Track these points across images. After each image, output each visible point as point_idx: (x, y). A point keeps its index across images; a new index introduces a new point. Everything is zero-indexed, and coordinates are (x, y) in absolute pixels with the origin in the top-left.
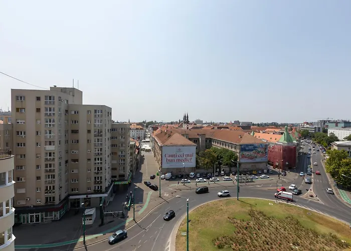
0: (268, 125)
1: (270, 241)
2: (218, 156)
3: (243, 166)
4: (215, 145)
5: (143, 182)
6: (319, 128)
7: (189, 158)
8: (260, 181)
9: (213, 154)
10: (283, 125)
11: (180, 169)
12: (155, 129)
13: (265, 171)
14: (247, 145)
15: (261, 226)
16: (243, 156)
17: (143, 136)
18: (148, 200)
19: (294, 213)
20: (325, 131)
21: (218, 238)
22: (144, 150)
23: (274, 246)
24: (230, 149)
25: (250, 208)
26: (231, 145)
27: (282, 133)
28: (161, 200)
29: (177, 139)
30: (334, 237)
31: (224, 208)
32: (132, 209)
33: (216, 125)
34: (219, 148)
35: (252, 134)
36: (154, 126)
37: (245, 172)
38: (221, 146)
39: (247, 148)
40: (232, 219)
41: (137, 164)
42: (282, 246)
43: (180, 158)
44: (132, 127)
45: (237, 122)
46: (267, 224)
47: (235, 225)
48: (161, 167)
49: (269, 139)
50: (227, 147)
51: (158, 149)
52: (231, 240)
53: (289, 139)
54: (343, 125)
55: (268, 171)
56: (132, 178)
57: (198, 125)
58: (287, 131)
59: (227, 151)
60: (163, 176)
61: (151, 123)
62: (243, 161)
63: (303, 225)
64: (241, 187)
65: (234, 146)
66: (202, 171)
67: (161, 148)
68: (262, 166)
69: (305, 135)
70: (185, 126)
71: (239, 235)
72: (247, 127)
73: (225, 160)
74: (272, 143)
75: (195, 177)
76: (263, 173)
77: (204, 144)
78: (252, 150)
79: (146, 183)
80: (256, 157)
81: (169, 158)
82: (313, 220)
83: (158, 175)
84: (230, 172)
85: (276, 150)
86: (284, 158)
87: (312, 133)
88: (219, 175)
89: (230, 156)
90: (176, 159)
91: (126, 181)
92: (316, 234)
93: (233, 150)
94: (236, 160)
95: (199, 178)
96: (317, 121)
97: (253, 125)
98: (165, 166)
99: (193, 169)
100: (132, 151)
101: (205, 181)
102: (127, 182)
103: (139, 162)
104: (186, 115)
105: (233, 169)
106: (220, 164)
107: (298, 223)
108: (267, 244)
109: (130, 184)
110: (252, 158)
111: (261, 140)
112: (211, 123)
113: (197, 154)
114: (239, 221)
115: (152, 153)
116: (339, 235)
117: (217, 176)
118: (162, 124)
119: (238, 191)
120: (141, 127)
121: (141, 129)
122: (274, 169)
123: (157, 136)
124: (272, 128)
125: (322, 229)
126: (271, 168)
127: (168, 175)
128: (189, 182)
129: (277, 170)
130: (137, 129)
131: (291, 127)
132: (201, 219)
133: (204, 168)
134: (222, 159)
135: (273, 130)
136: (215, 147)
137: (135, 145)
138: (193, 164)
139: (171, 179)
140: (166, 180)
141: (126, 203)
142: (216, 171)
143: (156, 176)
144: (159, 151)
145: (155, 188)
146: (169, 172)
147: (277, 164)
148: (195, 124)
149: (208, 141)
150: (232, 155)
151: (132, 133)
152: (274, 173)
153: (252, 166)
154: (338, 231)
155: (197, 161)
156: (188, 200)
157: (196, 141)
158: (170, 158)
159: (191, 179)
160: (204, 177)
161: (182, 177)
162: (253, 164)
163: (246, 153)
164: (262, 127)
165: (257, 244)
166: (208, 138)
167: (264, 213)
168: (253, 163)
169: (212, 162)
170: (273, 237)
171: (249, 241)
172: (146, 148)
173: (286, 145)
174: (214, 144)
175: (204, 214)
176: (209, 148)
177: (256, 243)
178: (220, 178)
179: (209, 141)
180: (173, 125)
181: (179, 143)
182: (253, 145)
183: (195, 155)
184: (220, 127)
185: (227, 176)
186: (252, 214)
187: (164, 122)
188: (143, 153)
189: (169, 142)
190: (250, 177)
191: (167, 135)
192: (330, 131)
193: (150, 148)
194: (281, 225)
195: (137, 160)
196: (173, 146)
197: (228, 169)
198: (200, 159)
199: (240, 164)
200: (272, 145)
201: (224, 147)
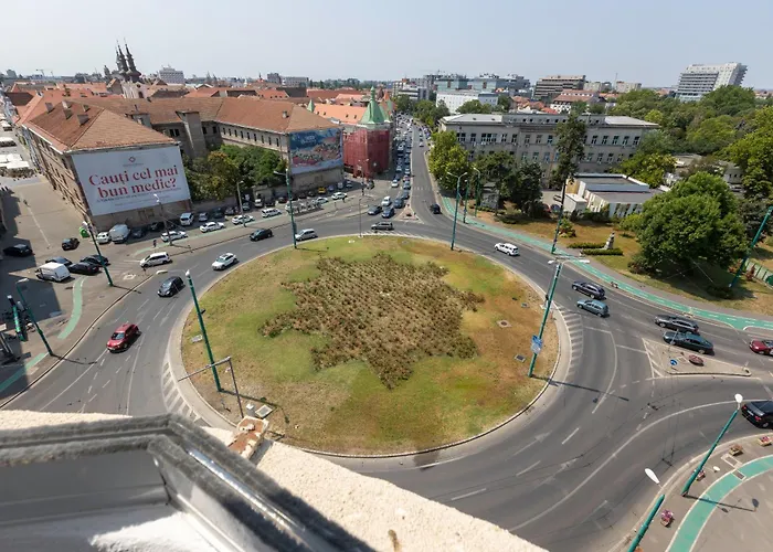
0: (341, 86)
1: (352, 297)
2: (241, 167)
3: (298, 182)
4: (230, 140)
6: (425, 91)
7: (165, 179)
8: (332, 204)
9: (229, 161)
10: (368, 85)
11: (150, 209)
13: (340, 185)
14: (302, 135)
15: (336, 280)
16: (297, 160)
18: (78, 301)
19: (384, 247)
20: (433, 98)
21: (267, 323)
23: (358, 303)
24: (266, 145)
25: (318, 257)
26: (268, 136)
27: (366, 104)
30: (433, 266)
31: (272, 269)
33: (221, 84)
34: (241, 146)
35: (309, 108)
37: (304, 192)
38: (246, 140)
39: (303, 142)
40: (288, 285)
42: (369, 300)
43: (142, 182)
45: (275, 78)
46: (346, 274)
47: (296, 292)
48: (89, 213)
49: (343, 118)
50: (259, 143)
51: (56, 164)
52: (291, 317)
53: (377, 117)
54: (456, 84)
55: (345, 183)
57: (169, 87)
58: (374, 99)
59: (261, 150)
60: (102, 236)
62: (297, 170)
63: (397, 261)
64: (298, 224)
65: (274, 138)
66: (210, 205)
67: (67, 160)
68: (334, 176)
69: (405, 106)
70: (130, 90)
71: (303, 305)
72: (299, 90)
73: (259, 173)
74: (350, 126)
75: (196, 223)
76: (337, 189)
77: (202, 139)
78: (313, 145)
80: (322, 159)
81: (106, 187)
82: (408, 250)
83: (85, 235)
84: (275, 196)
85: (357, 140)
86: (370, 155)
87: (414, 101)
88: (252, 207)
89: (270, 162)
90: (128, 185)
92: (412, 269)
93: (274, 147)
94: (283, 170)
95: (206, 221)
96: (421, 77)
97: (312, 84)
98: (101, 208)
99: (185, 206)
101: (222, 227)
104: (125, 53)
105: (280, 190)
106: (249, 183)
107: (390, 259)
108: (349, 303)
110: (313, 163)
111: (329, 120)
112: (209, 80)
113: (188, 165)
114: (301, 285)
115: (42, 180)
116: (437, 262)
117: (246, 211)
118: (41, 83)
119: (295, 233)
122: (354, 180)
123: (37, 122)
124: (349, 92)
125: (420, 260)
126: (350, 177)
127: (119, 231)
128: (184, 237)
129: (359, 179)
131: (379, 90)
132: (229, 301)
133: (214, 199)
134: (252, 172)
135: (350, 96)
136: (231, 143)
138: (183, 193)
139: (129, 239)
140: (117, 242)
141: (4, 327)
142: (244, 202)
143: (80, 237)
144: (63, 170)
145: (88, 270)
146: (119, 223)
147: (360, 168)
148: (161, 83)
149: (210, 130)
150: (274, 161)
152: (355, 186)
153: (317, 178)
154: (437, 256)
155: (192, 187)
156: (188, 273)
157: (176, 131)
159: (186, 227)
160: (220, 218)
161: (160, 228)
162: (317, 175)
163: (301, 152)
164: (330, 89)
165: (335, 309)
166: (208, 123)
167: (343, 259)
168: (317, 172)
169: (229, 180)
170: (356, 291)
171: (321, 308)
172: (9, 166)
173: (373, 128)
174: (227, 136)
175: (232, 291)
176: (216, 148)
177: (333, 308)
178: (254, 213)
179: (212, 131)
180: (86, 86)
181: (125, 141)
182: (312, 133)
183: (182, 171)
184: (235, 90)
185: (268, 207)
186: (321, 266)
187: (48, 74)
189: (89, 138)
190: (314, 201)
191: (76, 121)
192: (439, 97)
193: (25, 164)
194: (368, 270)
196: (107, 150)
197: (269, 192)
198: (198, 178)
199: (292, 178)
200: (349, 131)
201: (253, 142)
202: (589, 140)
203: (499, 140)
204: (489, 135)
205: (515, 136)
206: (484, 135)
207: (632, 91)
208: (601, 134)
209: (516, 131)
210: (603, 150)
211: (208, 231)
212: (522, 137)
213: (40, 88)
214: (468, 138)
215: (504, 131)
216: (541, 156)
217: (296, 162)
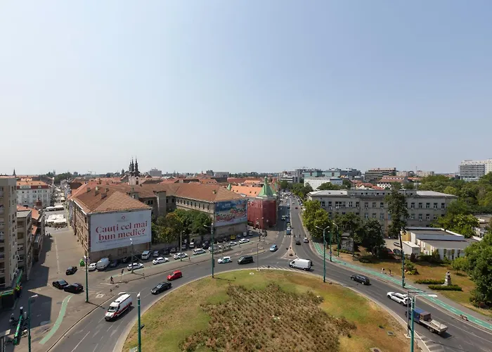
0: (247, 176)
1: (251, 319)
2: (185, 222)
3: (218, 232)
4: (181, 206)
5: (50, 284)
6: (297, 178)
7: (139, 229)
8: (242, 247)
9: (178, 218)
10: (263, 175)
11: (126, 248)
12: (74, 186)
13: (245, 234)
14: (223, 203)
15: (240, 303)
16: (219, 218)
17: (48, 200)
18: (62, 313)
19: (275, 279)
20: (302, 181)
21: (187, 339)
22: (51, 224)
23: (255, 325)
24: (201, 209)
26: (203, 204)
27: (262, 185)
28: (90, 307)
29: (119, 201)
30: (311, 295)
31: (194, 293)
32: (24, 341)
33: (181, 177)
34: (186, 210)
35: (228, 188)
36: (73, 181)
37: (221, 238)
38: (190, 206)
39: (223, 207)
40: (205, 306)
41: (36, 252)
42: (264, 322)
43: (125, 231)
44: (22, 184)
45: (210, 173)
46: (247, 299)
47: (210, 312)
48: (89, 250)
49: (248, 194)
50: (197, 208)
51: (81, 220)
52: (205, 335)
53: (269, 193)
54: (316, 174)
55: (248, 233)
56: (24, 281)
57: (154, 178)
58: (266, 183)
59: (198, 212)
60: (92, 266)
61: (67, 176)
62: (218, 224)
63: (284, 289)
65: (206, 205)
66: (162, 246)
67: (88, 218)
68: (241, 228)
69: (285, 186)
70: (132, 180)
71: (215, 324)
72: (223, 179)
73: (195, 226)
74: (252, 198)
75: (152, 257)
76: (242, 237)
77: (165, 206)
78: (229, 209)
79: (56, 285)
80: (234, 217)
81: (102, 234)
82: (293, 281)
83: (82, 265)
85: (256, 206)
86: (264, 215)
87: (291, 184)
88: (188, 248)
89: (202, 219)
90: (116, 233)
91: (8, 288)
92: (296, 296)
93: (206, 210)
94: (209, 224)
95: (158, 257)
96: (294, 170)
97: (231, 175)
98: (97, 247)
99: (147, 246)
100: (21, 230)
101: (167, 261)
102: (11, 292)
103: (38, 249)
104: (134, 163)
105: (206, 237)
106: (188, 232)
107: (279, 289)
108: (249, 325)
109: (18, 294)
110: (228, 220)
111: (238, 194)
112: (175, 175)
113: (154, 221)
114: (214, 307)
115: (70, 229)
116: (315, 292)
117: (183, 250)
118: (88, 178)
119: (214, 266)
120: (43, 183)
121: (43, 187)
122: (254, 230)
123: (79, 197)
124: (252, 179)
125: (301, 289)
126: (251, 229)
127: (103, 262)
128: (142, 267)
129: (257, 230)
130: (33, 187)
131: (270, 178)
132: (162, 318)
133: (165, 242)
134: (190, 225)
135: (252, 181)
136: (180, 208)
137: (29, 218)
138: (147, 237)
139: (108, 268)
140: (100, 270)
141: (8, 332)
142: (183, 244)
143: (79, 266)
144: (83, 224)
145: (76, 290)
146: (105, 257)
147: (258, 223)
148: (149, 176)
149: (170, 201)
150: (205, 216)
151: (20, 196)
152: (254, 235)
153: (230, 229)
154: (314, 287)
155: (153, 234)
156: (139, 295)
157: (151, 202)
158: (107, 233)
159: (145, 261)
160: (167, 255)
161: (129, 261)
162: (230, 227)
163: (221, 213)
164: (241, 178)
166: (169, 197)
167: (245, 287)
168: (231, 225)
169: (176, 230)
170: (254, 313)
171: (227, 328)
172: (55, 221)
173: (266, 199)
174: (180, 204)
175: (165, 310)
176: (172, 211)
177: (237, 328)
178: (188, 252)
179: (171, 201)
180: (111, 179)
181: (123, 207)
182: (230, 202)
183: (150, 224)
184: (187, 180)
185: (198, 247)
186: (230, 292)
187: (93, 173)
188: (48, 231)
189: (103, 207)
190: (228, 244)
191: (100, 196)
192: (306, 181)
193: (65, 220)
194: (263, 296)
195: (34, 244)
196: (111, 213)
197: (200, 238)
198: (158, 229)
199: (215, 229)
200: (251, 201)
201: (194, 208)
202: (409, 205)
203: (347, 206)
204: (340, 203)
205: (357, 203)
206: (337, 203)
207: (429, 176)
208: (417, 202)
209: (358, 200)
210: (420, 211)
211: (158, 263)
212: (362, 203)
213: (87, 181)
214: (327, 204)
215: (349, 200)
216: (378, 216)
217: (218, 220)
